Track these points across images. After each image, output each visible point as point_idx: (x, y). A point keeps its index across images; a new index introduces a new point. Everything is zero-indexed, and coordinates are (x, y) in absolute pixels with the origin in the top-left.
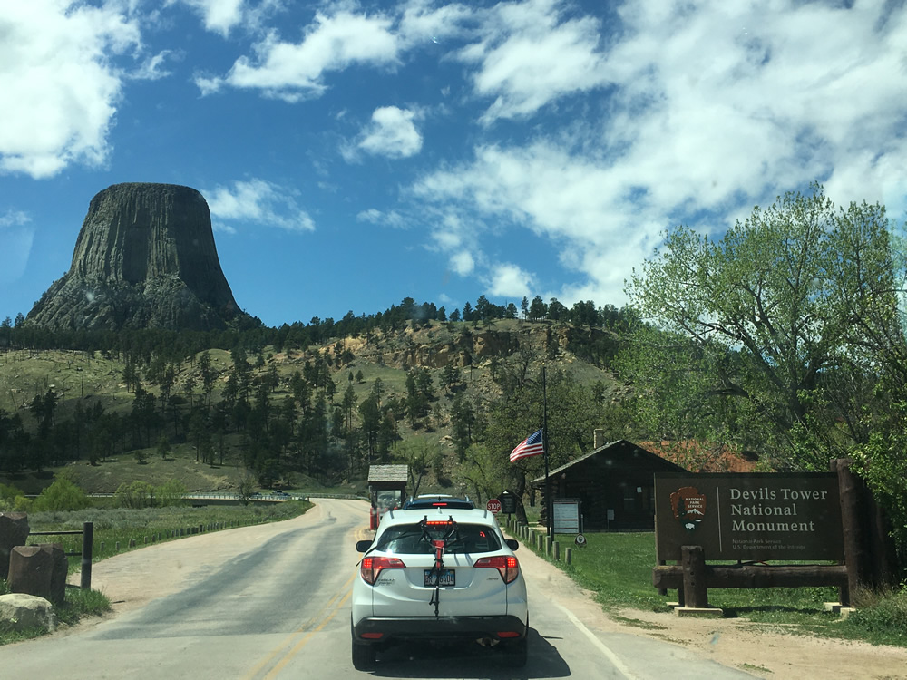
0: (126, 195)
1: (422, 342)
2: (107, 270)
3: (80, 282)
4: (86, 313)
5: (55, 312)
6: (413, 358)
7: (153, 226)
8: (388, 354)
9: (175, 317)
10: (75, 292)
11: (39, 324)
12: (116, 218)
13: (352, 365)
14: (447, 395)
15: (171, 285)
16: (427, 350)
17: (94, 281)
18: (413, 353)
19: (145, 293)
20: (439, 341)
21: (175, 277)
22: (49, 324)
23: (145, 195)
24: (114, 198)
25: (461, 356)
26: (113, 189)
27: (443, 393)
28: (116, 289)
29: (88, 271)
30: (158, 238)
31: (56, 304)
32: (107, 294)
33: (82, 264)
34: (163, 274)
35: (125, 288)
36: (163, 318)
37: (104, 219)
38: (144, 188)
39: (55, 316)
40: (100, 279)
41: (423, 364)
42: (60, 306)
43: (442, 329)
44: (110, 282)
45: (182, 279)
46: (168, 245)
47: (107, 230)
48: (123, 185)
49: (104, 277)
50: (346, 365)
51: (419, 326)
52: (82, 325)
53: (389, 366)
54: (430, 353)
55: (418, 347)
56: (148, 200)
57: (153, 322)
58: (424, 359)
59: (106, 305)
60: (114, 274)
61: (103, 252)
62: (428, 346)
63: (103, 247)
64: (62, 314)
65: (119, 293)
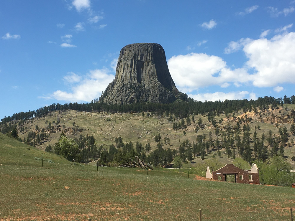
0: (135, 49)
1: (277, 115)
2: (131, 79)
3: (122, 84)
4: (126, 96)
5: (115, 96)
6: (274, 120)
7: (146, 60)
8: (264, 118)
9: (158, 96)
10: (121, 88)
11: (109, 101)
12: (132, 59)
13: (252, 122)
14: (293, 135)
15: (155, 83)
16: (279, 117)
17: (127, 83)
18: (274, 118)
19: (145, 87)
20: (283, 114)
21: (156, 80)
22: (113, 101)
23: (142, 48)
24: (130, 50)
25: (292, 120)
26: (129, 46)
27: (291, 134)
28: (135, 86)
29: (124, 80)
30: (148, 65)
31: (115, 93)
32: (133, 88)
33: (122, 77)
34: (151, 79)
35: (138, 86)
36: (154, 96)
37: (128, 59)
38: (141, 45)
39: (115, 97)
40: (129, 82)
41: (278, 122)
42: (116, 94)
43: (283, 109)
44: (133, 83)
45: (159, 81)
46: (153, 68)
47: (130, 63)
48: (133, 45)
49: (130, 82)
50: (250, 122)
51: (274, 108)
52: (125, 101)
53: (266, 122)
54: (281, 118)
55: (276, 116)
56: (143, 50)
57: (150, 98)
58: (278, 120)
59: (132, 93)
60: (134, 80)
61: (129, 72)
62: (280, 116)
63: (129, 70)
64: (117, 97)
65: (137, 88)
